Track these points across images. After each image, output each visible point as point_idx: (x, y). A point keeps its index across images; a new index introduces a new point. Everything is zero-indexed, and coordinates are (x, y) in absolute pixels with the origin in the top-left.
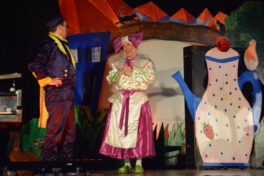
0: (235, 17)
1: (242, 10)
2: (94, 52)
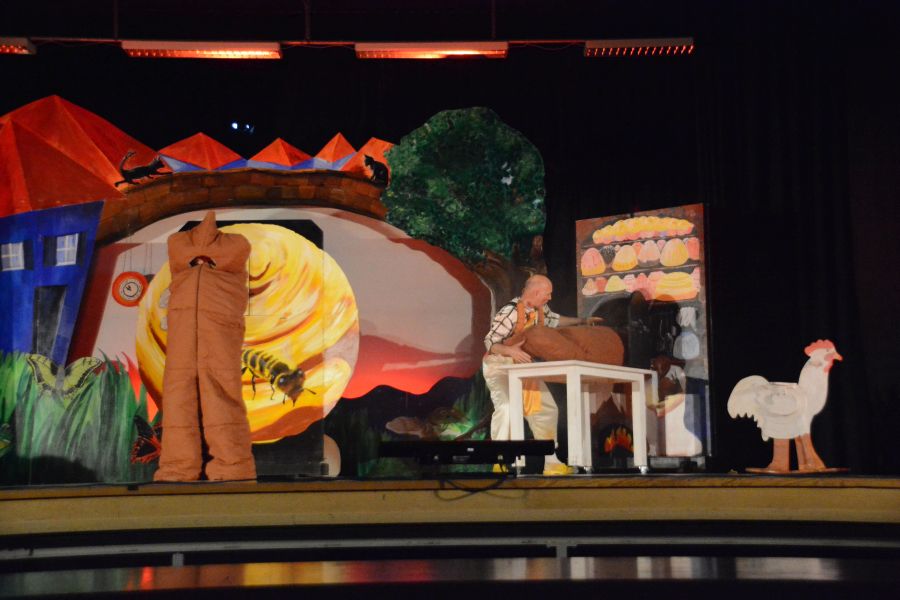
0: (412, 145)
1: (430, 130)
2: (63, 244)
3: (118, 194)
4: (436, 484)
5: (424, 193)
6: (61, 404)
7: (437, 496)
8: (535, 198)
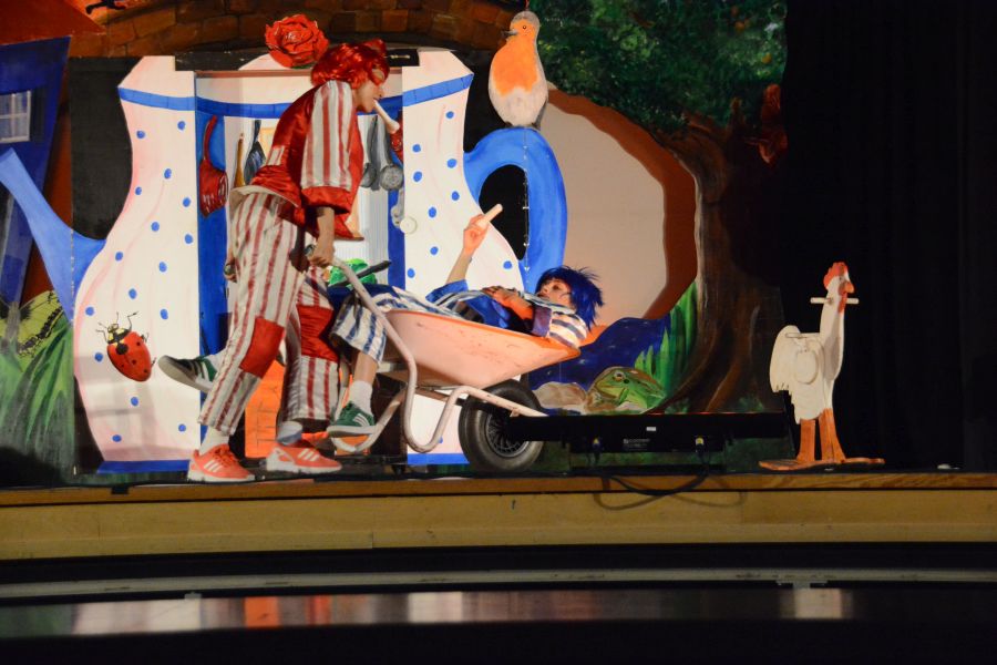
2: (8, 108)
3: (93, 27)
4: (596, 483)
5: (587, 20)
6: (17, 365)
7: (599, 502)
8: (768, 22)
